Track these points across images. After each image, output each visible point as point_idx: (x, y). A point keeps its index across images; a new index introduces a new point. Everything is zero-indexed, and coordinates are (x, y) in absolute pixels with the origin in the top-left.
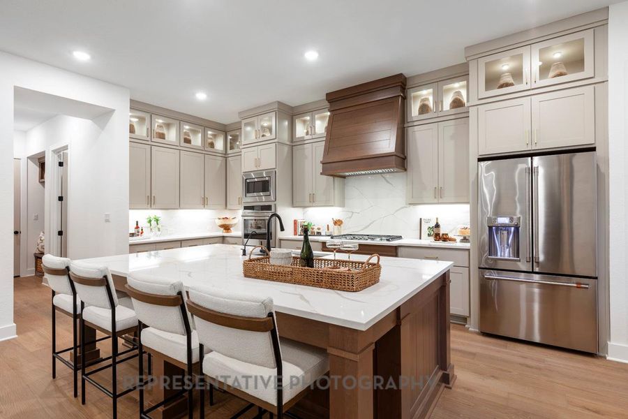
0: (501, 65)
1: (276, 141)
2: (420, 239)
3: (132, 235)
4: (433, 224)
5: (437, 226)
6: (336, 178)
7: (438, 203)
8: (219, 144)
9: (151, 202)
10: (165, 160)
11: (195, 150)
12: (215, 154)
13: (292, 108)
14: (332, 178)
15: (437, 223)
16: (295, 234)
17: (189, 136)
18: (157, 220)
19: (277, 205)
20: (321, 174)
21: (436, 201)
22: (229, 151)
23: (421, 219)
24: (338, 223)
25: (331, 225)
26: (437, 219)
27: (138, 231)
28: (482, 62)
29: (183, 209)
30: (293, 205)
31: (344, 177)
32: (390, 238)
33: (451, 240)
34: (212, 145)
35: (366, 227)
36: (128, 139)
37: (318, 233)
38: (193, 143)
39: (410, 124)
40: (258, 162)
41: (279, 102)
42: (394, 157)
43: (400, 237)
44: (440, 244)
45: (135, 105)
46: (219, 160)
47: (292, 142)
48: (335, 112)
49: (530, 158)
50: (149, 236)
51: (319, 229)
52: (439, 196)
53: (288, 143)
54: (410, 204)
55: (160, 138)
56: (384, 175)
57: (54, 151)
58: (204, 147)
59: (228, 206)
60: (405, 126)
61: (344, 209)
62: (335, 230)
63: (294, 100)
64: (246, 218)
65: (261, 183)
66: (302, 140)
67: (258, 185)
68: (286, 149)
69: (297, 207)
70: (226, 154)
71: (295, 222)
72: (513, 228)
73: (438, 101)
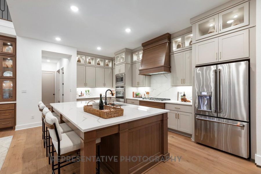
0: (209, 24)
1: (125, 63)
2: (178, 100)
3: (80, 96)
4: (182, 95)
5: (184, 95)
6: (146, 76)
7: (183, 86)
8: (110, 65)
9: (85, 85)
10: (90, 71)
11: (102, 67)
12: (109, 68)
13: (132, 50)
14: (144, 76)
15: (184, 94)
16: (133, 97)
17: (99, 62)
18: (89, 91)
19: (126, 87)
20: (139, 74)
21: (182, 85)
22: (114, 67)
23: (178, 92)
24: (148, 93)
25: (146, 94)
26: (184, 92)
27: (82, 95)
28: (197, 24)
29: (97, 87)
30: (132, 86)
31: (150, 75)
32: (163, 100)
33: (188, 101)
34: (108, 65)
35: (158, 95)
36: (76, 64)
37: (141, 97)
38: (101, 65)
39: (172, 53)
40: (120, 70)
41: (126, 48)
42: (163, 67)
43: (170, 100)
44: (184, 103)
45: (79, 53)
46: (110, 70)
47: (132, 63)
48: (144, 51)
49: (216, 65)
50: (86, 96)
51: (141, 95)
52: (183, 83)
53: (130, 63)
54: (172, 86)
55: (89, 63)
56: (165, 74)
57: (61, 69)
58: (104, 66)
59: (113, 87)
60: (171, 54)
61: (151, 88)
62: (147, 96)
63: (132, 47)
64: (117, 91)
65: (121, 78)
66: (135, 62)
67: (120, 79)
68: (129, 65)
69: (133, 87)
70: (113, 68)
71: (133, 93)
72: (208, 97)
73: (183, 43)
